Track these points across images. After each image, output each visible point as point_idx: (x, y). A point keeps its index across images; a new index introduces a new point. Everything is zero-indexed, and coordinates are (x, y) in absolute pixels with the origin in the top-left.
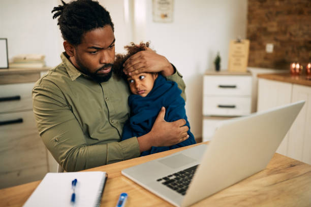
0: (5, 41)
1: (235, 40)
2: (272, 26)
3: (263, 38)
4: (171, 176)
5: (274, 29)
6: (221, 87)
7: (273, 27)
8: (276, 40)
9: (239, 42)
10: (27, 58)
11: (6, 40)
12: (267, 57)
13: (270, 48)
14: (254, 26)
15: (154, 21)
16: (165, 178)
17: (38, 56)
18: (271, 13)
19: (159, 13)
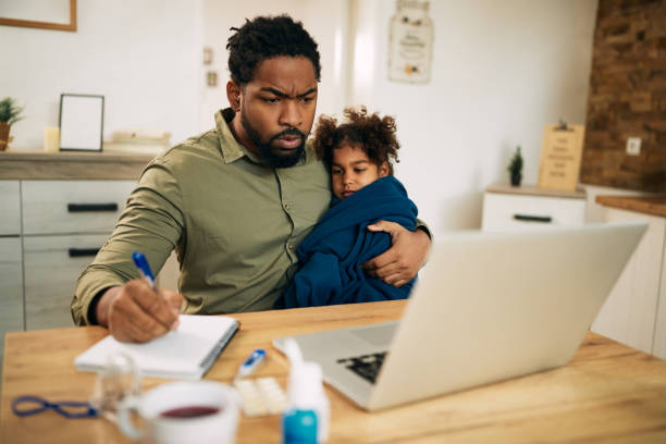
0: (101, 100)
1: (557, 124)
2: (641, 100)
3: (621, 125)
4: (367, 357)
5: (645, 107)
6: (518, 217)
7: (643, 102)
8: (647, 129)
9: (563, 128)
10: (138, 134)
11: (103, 98)
12: (627, 164)
13: (634, 146)
14: (603, 99)
15: (390, 79)
16: (355, 360)
17: (159, 134)
18: (638, 72)
19: (400, 63)
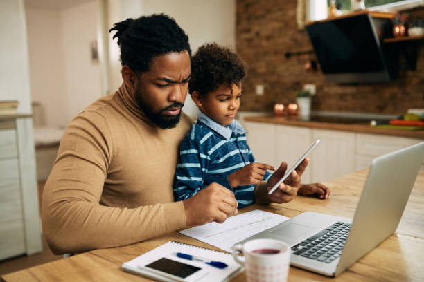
7: (262, 67)
12: (258, 99)
13: (260, 90)
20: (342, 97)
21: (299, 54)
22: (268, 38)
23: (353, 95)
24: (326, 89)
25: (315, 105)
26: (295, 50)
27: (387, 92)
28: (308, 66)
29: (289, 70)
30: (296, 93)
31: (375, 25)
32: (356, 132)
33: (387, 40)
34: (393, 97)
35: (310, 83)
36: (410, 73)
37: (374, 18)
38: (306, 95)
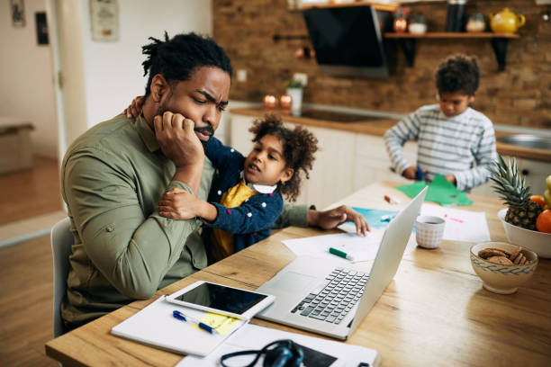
5: (246, 52)
7: (244, 49)
8: (249, 65)
12: (240, 86)
13: (242, 76)
15: (94, 39)
18: (241, 32)
19: (99, 28)
20: (337, 90)
21: (289, 38)
22: (253, 15)
23: (349, 90)
24: (319, 81)
25: (307, 97)
26: (284, 33)
27: (385, 88)
28: (300, 53)
29: (277, 56)
30: (286, 83)
31: (379, 18)
32: (357, 132)
33: (389, 35)
34: (390, 94)
35: (302, 71)
36: (408, 70)
37: (378, 11)
38: (298, 85)
